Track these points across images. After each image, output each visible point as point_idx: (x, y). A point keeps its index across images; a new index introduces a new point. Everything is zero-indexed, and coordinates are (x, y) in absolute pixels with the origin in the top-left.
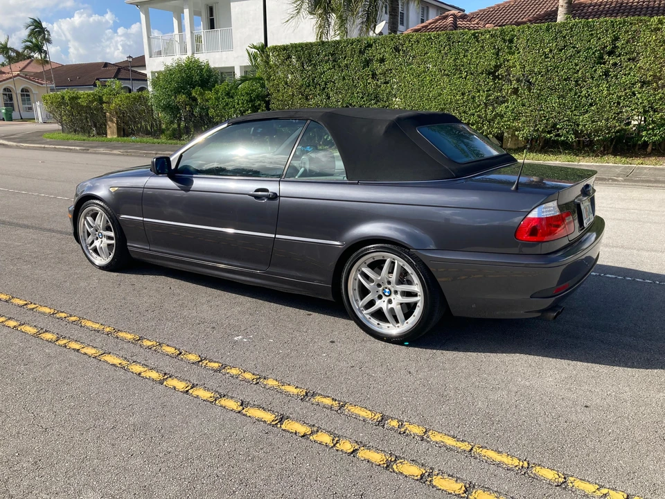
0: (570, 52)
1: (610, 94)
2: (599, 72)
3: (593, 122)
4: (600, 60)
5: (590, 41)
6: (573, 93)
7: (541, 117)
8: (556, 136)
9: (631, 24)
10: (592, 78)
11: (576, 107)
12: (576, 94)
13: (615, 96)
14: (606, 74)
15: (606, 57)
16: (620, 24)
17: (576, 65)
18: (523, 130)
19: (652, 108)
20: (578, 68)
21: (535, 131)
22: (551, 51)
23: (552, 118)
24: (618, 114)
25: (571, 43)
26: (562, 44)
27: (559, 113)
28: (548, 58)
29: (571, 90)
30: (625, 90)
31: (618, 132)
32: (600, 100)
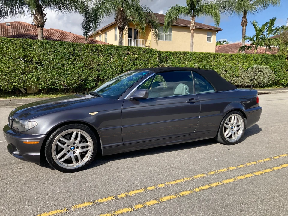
0: (58, 53)
1: (75, 70)
2: (70, 62)
3: (70, 81)
4: (69, 58)
5: (65, 50)
6: (61, 69)
7: (49, 79)
8: (56, 87)
9: (79, 45)
10: (68, 64)
11: (63, 75)
12: (63, 69)
13: (77, 71)
14: (73, 63)
15: (71, 56)
16: (75, 45)
17: (61, 59)
18: (41, 85)
19: (89, 75)
20: (62, 60)
21: (47, 85)
22: (50, 52)
23: (54, 79)
24: (79, 78)
25: (58, 50)
26: (54, 49)
27: (57, 77)
28: (49, 54)
29: (60, 68)
30: (80, 69)
31: (79, 84)
32: (72, 72)
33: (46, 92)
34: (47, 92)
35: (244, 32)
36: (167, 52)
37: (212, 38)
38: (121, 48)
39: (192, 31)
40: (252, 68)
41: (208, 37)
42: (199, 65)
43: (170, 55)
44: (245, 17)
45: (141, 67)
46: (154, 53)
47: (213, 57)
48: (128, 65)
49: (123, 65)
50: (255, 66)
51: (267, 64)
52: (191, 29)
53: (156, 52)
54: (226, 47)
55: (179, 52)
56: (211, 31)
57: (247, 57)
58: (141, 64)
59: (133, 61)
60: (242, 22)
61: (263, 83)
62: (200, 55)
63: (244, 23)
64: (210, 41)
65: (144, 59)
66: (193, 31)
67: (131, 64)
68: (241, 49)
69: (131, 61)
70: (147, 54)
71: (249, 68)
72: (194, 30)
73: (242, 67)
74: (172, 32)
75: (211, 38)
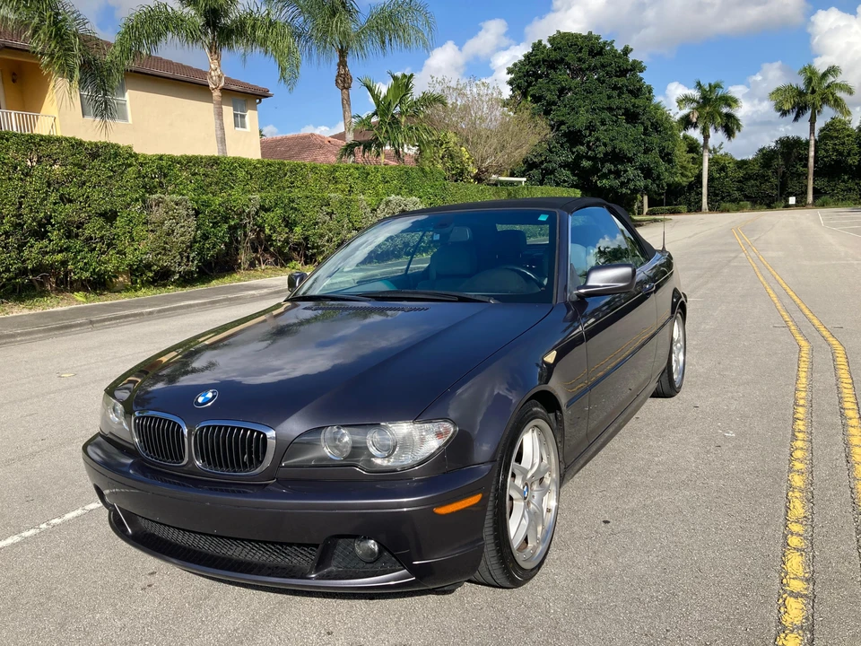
35: (346, 102)
36: (161, 158)
37: (247, 119)
38: (8, 140)
39: (216, 94)
40: (387, 204)
41: (236, 115)
42: (261, 198)
43: (170, 165)
44: (343, 63)
45: (89, 206)
46: (127, 159)
47: (289, 174)
48: (41, 204)
49: (21, 203)
50: (391, 198)
51: (411, 192)
52: (212, 86)
53: (131, 156)
54: (276, 146)
55: (197, 157)
56: (244, 96)
57: (368, 174)
58: (88, 197)
59: (56, 186)
60: (339, 75)
62: (255, 167)
63: (344, 82)
64: (243, 126)
65: (94, 179)
66: (220, 94)
67: (52, 199)
68: (346, 150)
69: (49, 186)
70: (104, 161)
71: (380, 204)
73: (364, 203)
74: (127, 94)
75: (243, 117)
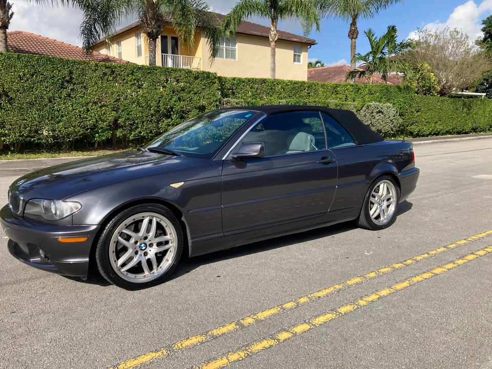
0: (40, 78)
1: (74, 109)
2: (64, 94)
3: (65, 128)
4: (62, 86)
5: (53, 72)
6: (48, 108)
7: (25, 125)
8: (38, 139)
9: (79, 64)
10: (60, 98)
11: (52, 118)
12: (50, 108)
13: (77, 111)
14: (69, 95)
15: (66, 84)
16: (72, 63)
17: (47, 88)
18: (9, 136)
19: (100, 118)
20: (48, 89)
21: (20, 136)
22: (24, 75)
23: (34, 125)
24: (81, 123)
25: (39, 72)
26: (33, 71)
27: (40, 122)
28: (23, 79)
29: (46, 105)
30: (83, 107)
31: (81, 135)
32: (68, 113)
33: (18, 150)
34: (20, 150)
35: (353, 47)
36: (234, 79)
37: (301, 57)
38: (156, 70)
39: (273, 44)
40: (368, 107)
41: (295, 55)
42: (287, 102)
43: (238, 83)
44: (354, 24)
45: (192, 103)
46: (213, 80)
47: (307, 88)
48: (169, 101)
49: (160, 101)
50: (371, 104)
51: (388, 100)
52: (271, 40)
53: (215, 78)
54: (323, 72)
55: (253, 79)
56: (300, 44)
57: (359, 89)
58: (191, 99)
59: (177, 93)
60: (350, 31)
61: (383, 131)
62: (287, 85)
63: (353, 34)
64: (299, 61)
65: (195, 90)
66: (275, 44)
67: (174, 99)
68: (349, 75)
69: (173, 93)
70: (201, 81)
71: (363, 107)
72: (275, 42)
73: (352, 106)
74: (237, 45)
75: (299, 56)
